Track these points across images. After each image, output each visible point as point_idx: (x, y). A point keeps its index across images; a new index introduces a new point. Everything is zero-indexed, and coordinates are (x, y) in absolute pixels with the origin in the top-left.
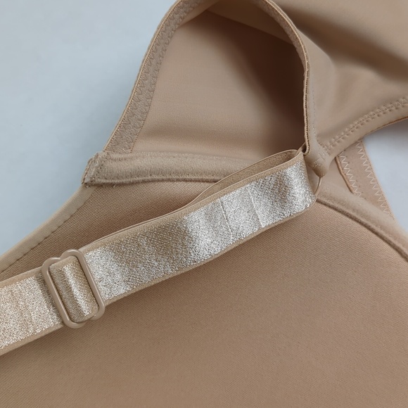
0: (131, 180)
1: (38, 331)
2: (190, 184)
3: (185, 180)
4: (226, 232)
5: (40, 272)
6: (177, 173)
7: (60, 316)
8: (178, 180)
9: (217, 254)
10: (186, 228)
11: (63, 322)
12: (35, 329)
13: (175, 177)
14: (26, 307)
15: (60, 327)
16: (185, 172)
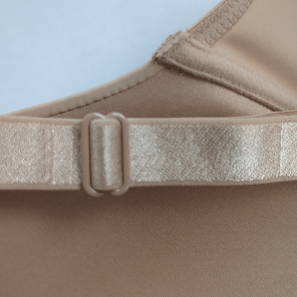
0: (201, 73)
1: (54, 183)
2: (253, 103)
3: (251, 98)
4: (277, 162)
5: (80, 124)
6: (246, 86)
7: (81, 176)
8: (244, 95)
9: (259, 181)
10: (240, 138)
11: (81, 185)
12: (51, 180)
13: (242, 89)
14: (52, 153)
15: (76, 188)
16: (253, 89)
